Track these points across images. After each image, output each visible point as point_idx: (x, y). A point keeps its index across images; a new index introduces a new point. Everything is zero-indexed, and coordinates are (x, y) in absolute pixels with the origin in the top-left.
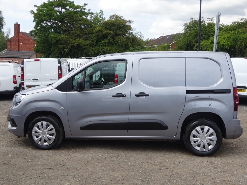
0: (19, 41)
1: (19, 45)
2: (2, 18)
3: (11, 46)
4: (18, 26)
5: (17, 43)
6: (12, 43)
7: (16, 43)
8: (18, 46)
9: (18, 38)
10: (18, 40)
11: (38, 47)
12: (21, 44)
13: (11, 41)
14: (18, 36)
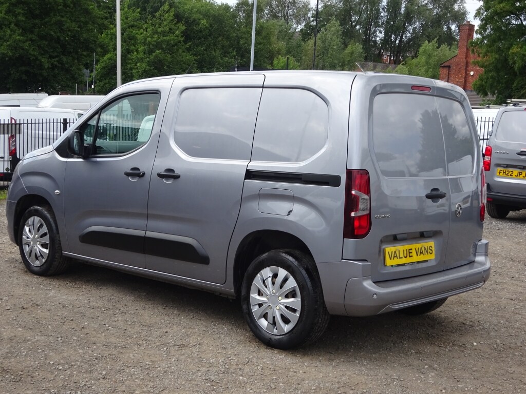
0: (467, 66)
1: (467, 74)
2: (466, 11)
3: (448, 77)
4: (469, 29)
5: (463, 71)
6: (452, 72)
7: (459, 72)
8: (465, 78)
9: (466, 58)
10: (465, 63)
11: (482, 80)
12: (472, 73)
13: (449, 67)
14: (466, 54)
